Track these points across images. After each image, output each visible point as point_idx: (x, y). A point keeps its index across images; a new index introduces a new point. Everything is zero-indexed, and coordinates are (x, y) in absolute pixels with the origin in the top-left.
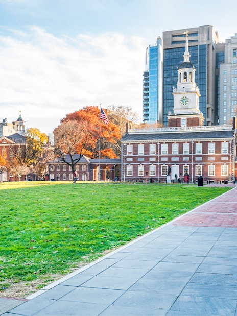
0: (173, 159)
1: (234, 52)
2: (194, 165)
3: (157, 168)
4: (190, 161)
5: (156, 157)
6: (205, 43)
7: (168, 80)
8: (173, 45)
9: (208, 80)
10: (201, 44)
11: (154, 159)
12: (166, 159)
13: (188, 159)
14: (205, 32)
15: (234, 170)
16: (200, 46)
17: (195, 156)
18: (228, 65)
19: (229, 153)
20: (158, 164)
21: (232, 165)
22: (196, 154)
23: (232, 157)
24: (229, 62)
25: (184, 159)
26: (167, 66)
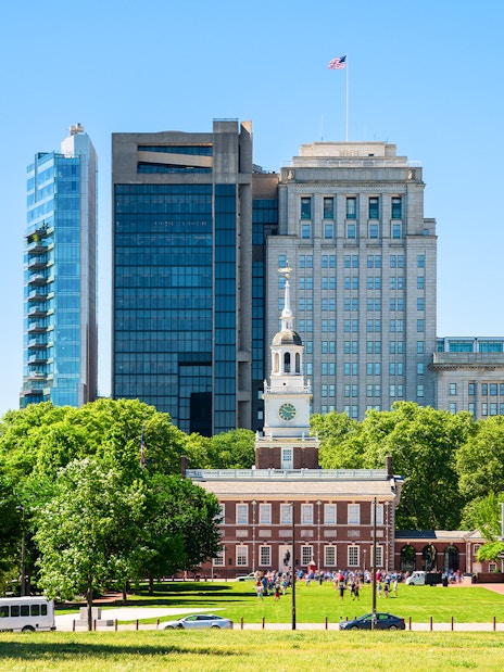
0: (282, 534)
1: (303, 204)
2: (322, 545)
3: (250, 550)
4: (315, 538)
5: (250, 529)
6: (232, 180)
7: (127, 272)
8: (141, 175)
9: (242, 282)
10: (220, 180)
11: (245, 533)
12: (268, 534)
13: (311, 534)
14: (231, 149)
15: (393, 556)
16: (219, 186)
17: (323, 529)
18: (288, 241)
19: (385, 523)
20: (254, 542)
21: (389, 546)
22: (325, 525)
23: (390, 532)
24: (292, 233)
25: (303, 533)
26: (123, 233)
